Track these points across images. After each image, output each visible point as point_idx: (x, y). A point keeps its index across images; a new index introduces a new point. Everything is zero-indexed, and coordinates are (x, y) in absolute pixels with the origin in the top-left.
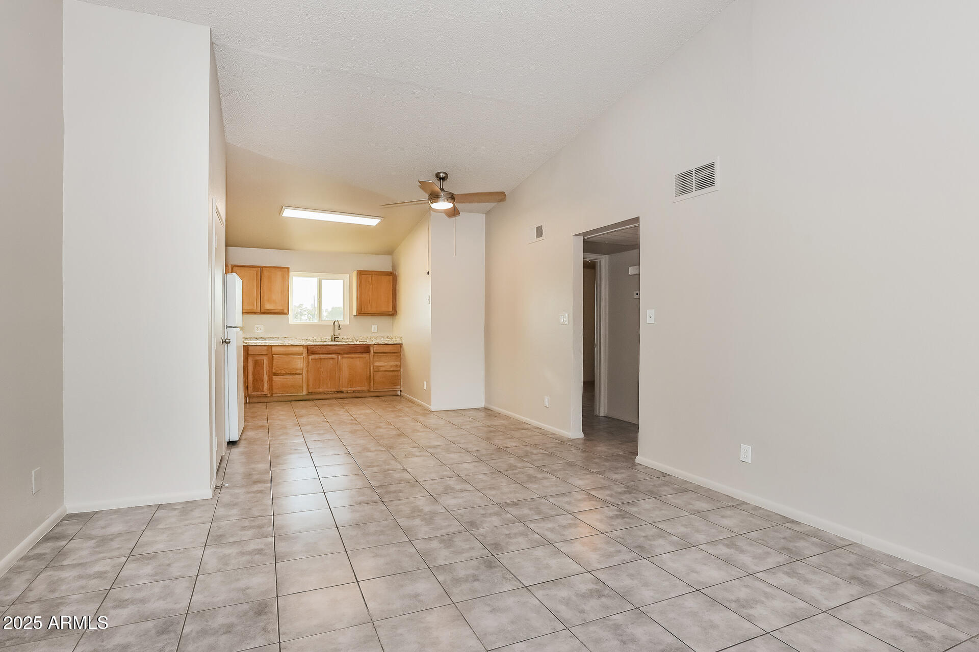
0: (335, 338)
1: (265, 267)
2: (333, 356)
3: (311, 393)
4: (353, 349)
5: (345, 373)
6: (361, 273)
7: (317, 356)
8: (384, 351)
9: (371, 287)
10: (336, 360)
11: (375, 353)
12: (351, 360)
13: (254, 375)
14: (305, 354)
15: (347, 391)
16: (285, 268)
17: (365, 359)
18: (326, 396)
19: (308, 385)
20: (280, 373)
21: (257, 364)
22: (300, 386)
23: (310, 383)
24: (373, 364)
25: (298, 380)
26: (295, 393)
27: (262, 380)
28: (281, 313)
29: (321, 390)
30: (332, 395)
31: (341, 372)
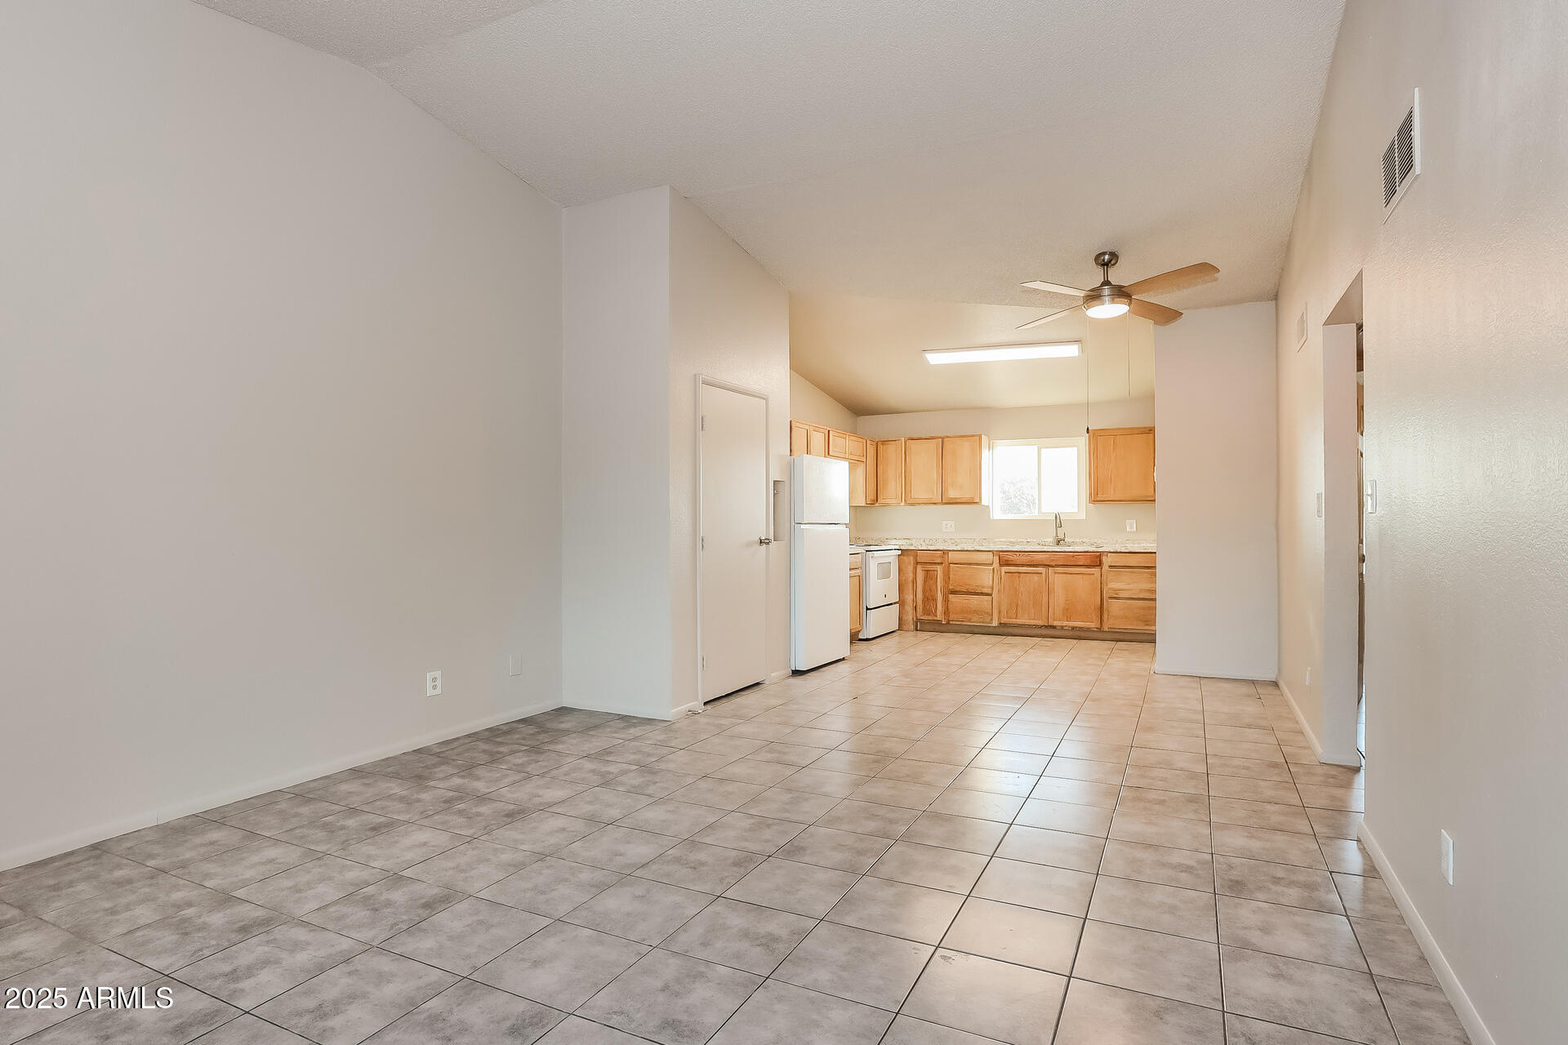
0: (1060, 541)
1: (948, 437)
2: (1040, 569)
3: (1005, 625)
4: (1072, 559)
5: (1059, 598)
6: (1095, 435)
7: (1013, 569)
8: (1128, 564)
9: (1114, 456)
10: (1043, 575)
11: (1111, 567)
12: (1068, 576)
13: (924, 591)
14: (996, 565)
15: (1062, 627)
16: (974, 436)
17: (1092, 576)
18: (1029, 632)
19: (1000, 612)
20: (960, 591)
21: (929, 576)
22: (988, 613)
23: (1002, 609)
24: (1107, 585)
25: (985, 603)
26: (980, 622)
27: (935, 600)
28: (970, 502)
29: (1020, 621)
30: (1038, 631)
31: (1051, 596)
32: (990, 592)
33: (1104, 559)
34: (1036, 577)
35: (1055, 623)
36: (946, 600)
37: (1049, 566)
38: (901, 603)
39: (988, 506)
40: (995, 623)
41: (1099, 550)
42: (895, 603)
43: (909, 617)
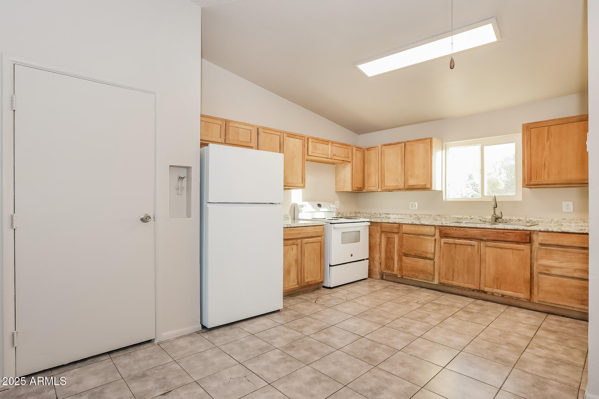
0: (496, 219)
1: (408, 141)
2: (473, 242)
3: (444, 284)
4: (502, 235)
5: (490, 268)
6: (528, 128)
7: (451, 241)
8: (560, 243)
9: (547, 144)
10: (476, 247)
11: (541, 244)
12: (499, 250)
13: (386, 252)
14: (437, 236)
15: (493, 294)
16: (427, 139)
17: (522, 252)
18: (465, 293)
19: (439, 274)
20: (410, 255)
21: (389, 242)
22: (431, 274)
23: (441, 272)
24: (537, 261)
25: (429, 266)
26: (425, 280)
27: (393, 259)
28: (424, 188)
29: (455, 283)
30: (469, 293)
31: (483, 265)
32: (432, 257)
33: (534, 237)
34: (469, 249)
35: (486, 289)
36: (400, 260)
37: (482, 240)
38: (371, 259)
39: (441, 191)
40: (436, 282)
41: (530, 228)
42: (367, 259)
43: (377, 269)
